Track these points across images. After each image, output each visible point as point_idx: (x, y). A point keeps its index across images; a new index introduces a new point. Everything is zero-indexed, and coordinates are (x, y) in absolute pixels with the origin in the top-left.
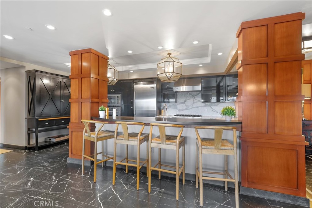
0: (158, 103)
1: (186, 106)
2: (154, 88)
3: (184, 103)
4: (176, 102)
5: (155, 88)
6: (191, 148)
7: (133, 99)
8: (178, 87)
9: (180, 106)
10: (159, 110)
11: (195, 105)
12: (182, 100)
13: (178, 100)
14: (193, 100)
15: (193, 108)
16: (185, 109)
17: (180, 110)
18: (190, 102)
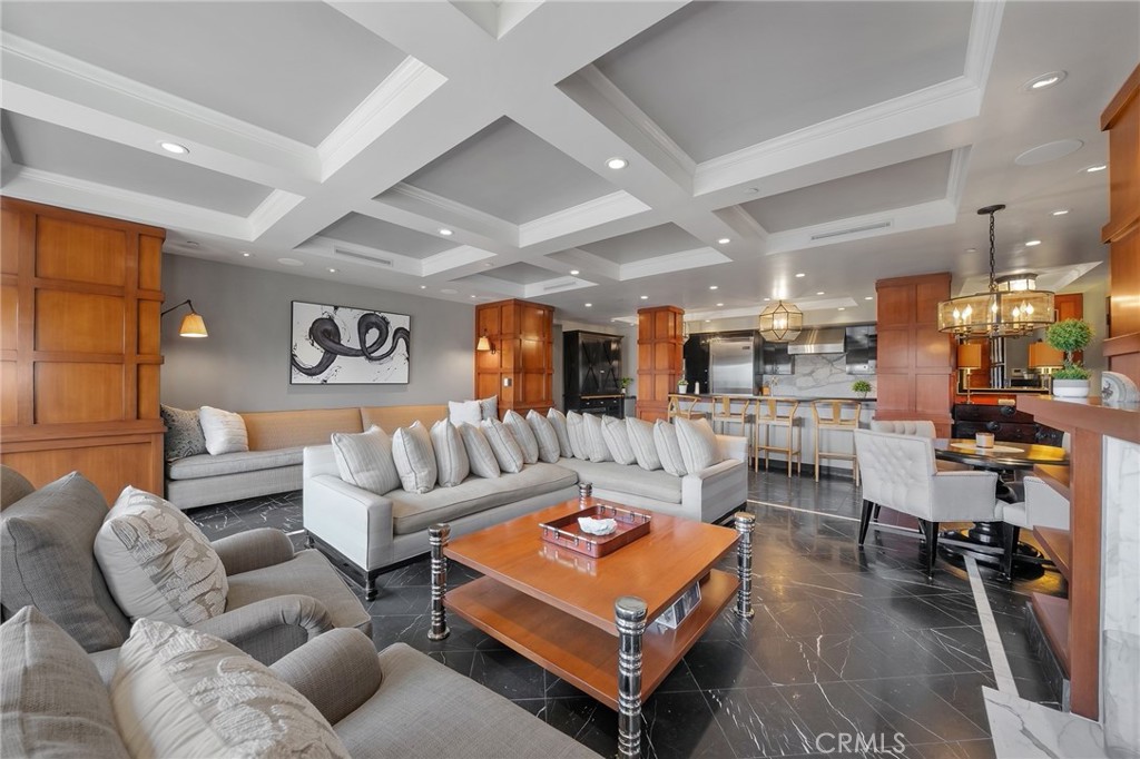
0: (758, 374)
1: (815, 380)
2: (748, 348)
3: (810, 374)
4: (793, 373)
5: (752, 347)
6: (811, 433)
7: (707, 366)
8: (800, 347)
9: (801, 381)
10: (759, 388)
11: (832, 380)
12: (807, 369)
13: (798, 369)
14: (828, 369)
15: (829, 383)
16: (813, 387)
17: (800, 389)
18: (823, 372)
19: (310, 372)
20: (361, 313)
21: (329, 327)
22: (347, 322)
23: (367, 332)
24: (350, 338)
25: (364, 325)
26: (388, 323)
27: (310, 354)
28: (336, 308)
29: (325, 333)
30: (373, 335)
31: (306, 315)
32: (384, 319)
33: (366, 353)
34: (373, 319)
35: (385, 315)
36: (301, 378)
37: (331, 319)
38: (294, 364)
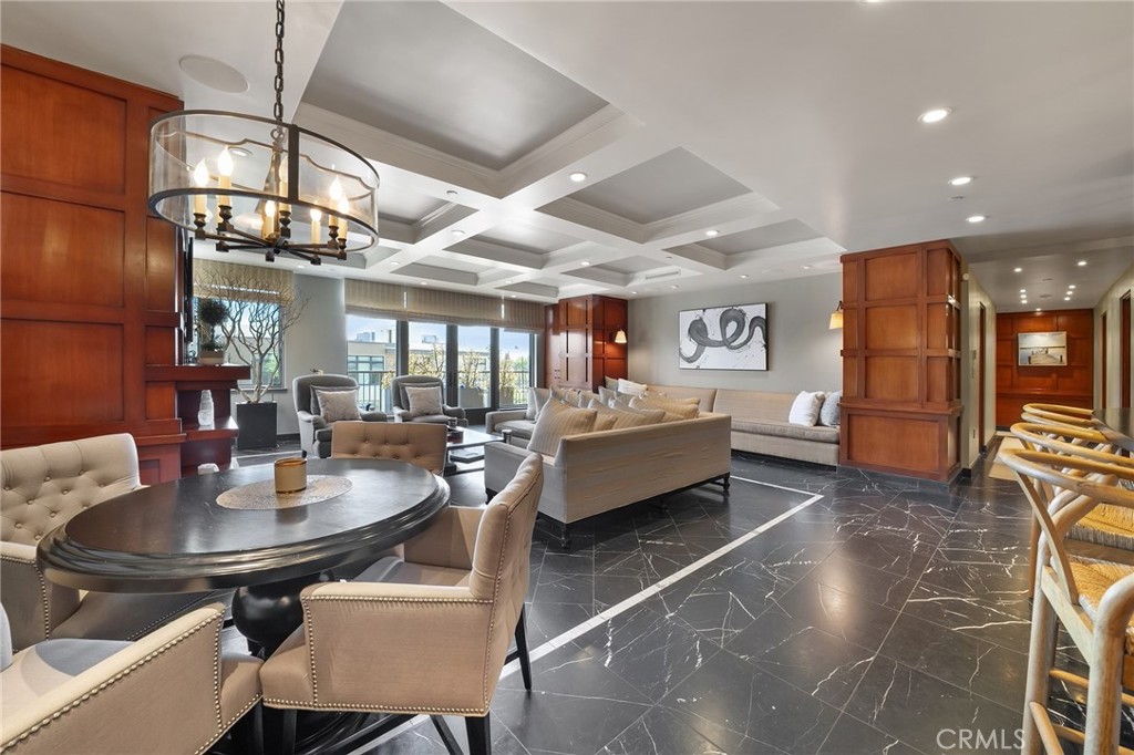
19: (689, 360)
20: (721, 311)
21: (700, 326)
22: (712, 318)
23: (727, 325)
24: (714, 333)
25: (724, 321)
26: (744, 314)
27: (689, 347)
28: (704, 310)
29: (698, 330)
30: (732, 327)
31: (687, 318)
32: (741, 311)
33: (726, 343)
34: (731, 313)
35: (742, 308)
36: (684, 365)
37: (701, 319)
38: (681, 354)
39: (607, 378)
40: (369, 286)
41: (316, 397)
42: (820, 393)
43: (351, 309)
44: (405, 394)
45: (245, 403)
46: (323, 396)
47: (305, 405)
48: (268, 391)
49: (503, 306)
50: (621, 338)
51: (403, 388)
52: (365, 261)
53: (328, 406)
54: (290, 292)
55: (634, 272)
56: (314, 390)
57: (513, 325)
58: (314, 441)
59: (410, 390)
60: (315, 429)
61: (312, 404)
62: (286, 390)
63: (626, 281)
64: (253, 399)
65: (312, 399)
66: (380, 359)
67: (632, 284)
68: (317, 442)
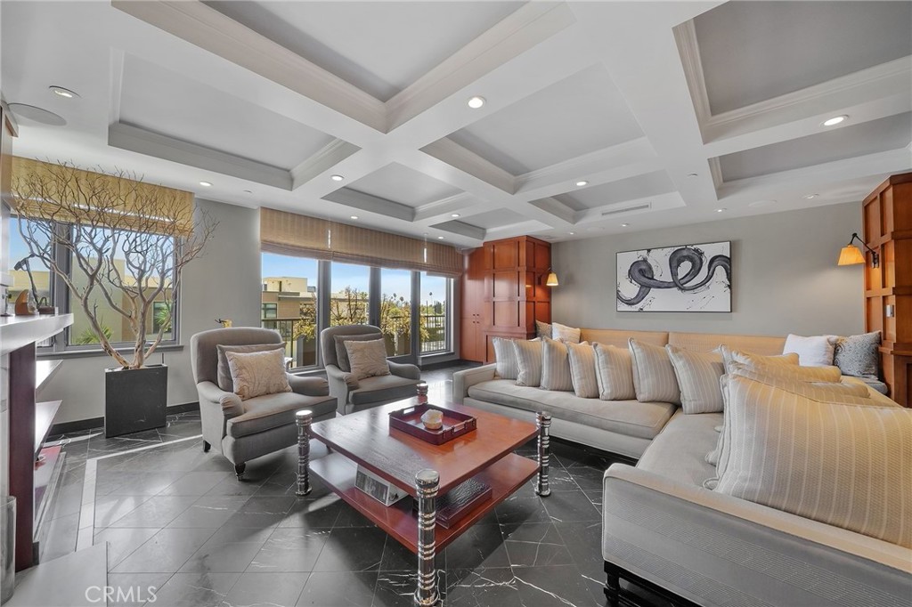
19: (629, 303)
20: (671, 250)
21: (644, 267)
22: (659, 259)
23: (678, 265)
24: (662, 272)
25: (675, 261)
26: (702, 254)
27: (630, 289)
28: (649, 251)
29: (642, 273)
31: (626, 261)
32: (697, 250)
33: (678, 284)
34: (685, 253)
35: (698, 247)
36: (623, 307)
37: (645, 261)
38: (619, 297)
39: (538, 322)
40: (289, 218)
41: (225, 361)
42: (834, 338)
43: (269, 246)
44: (344, 350)
45: (119, 369)
46: (237, 359)
47: (208, 374)
48: (156, 350)
49: (425, 250)
50: (553, 281)
51: (341, 342)
52: (292, 180)
53: (246, 375)
54: (189, 219)
55: (588, 208)
56: (223, 351)
57: (434, 270)
58: (225, 435)
59: (350, 344)
60: (227, 417)
61: (220, 372)
62: (180, 348)
63: (575, 219)
64: (132, 362)
65: (220, 364)
66: (273, 306)
67: (583, 222)
68: (230, 440)
